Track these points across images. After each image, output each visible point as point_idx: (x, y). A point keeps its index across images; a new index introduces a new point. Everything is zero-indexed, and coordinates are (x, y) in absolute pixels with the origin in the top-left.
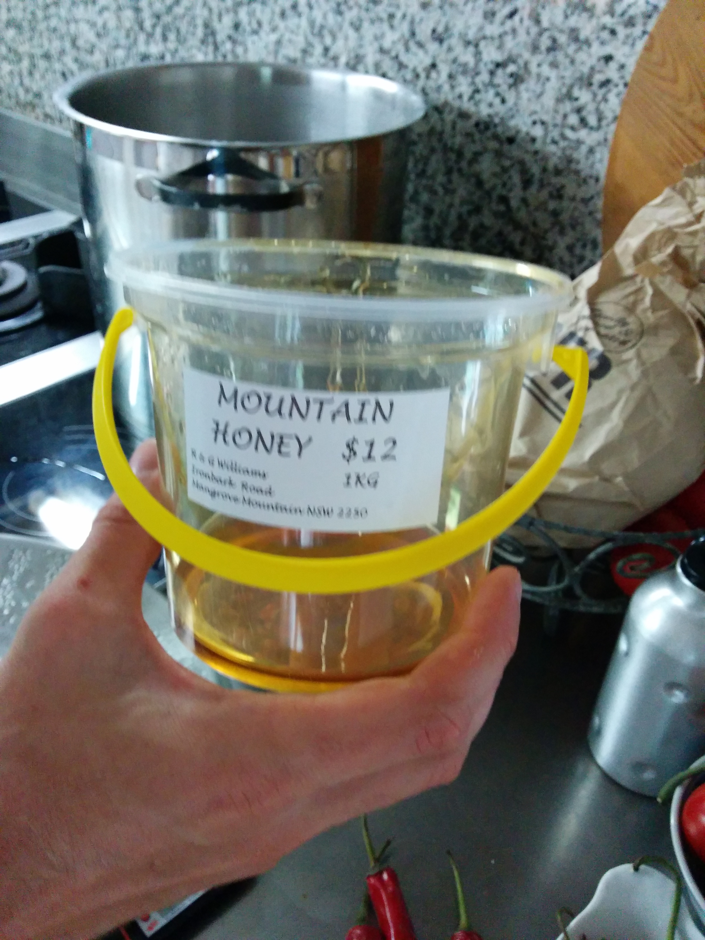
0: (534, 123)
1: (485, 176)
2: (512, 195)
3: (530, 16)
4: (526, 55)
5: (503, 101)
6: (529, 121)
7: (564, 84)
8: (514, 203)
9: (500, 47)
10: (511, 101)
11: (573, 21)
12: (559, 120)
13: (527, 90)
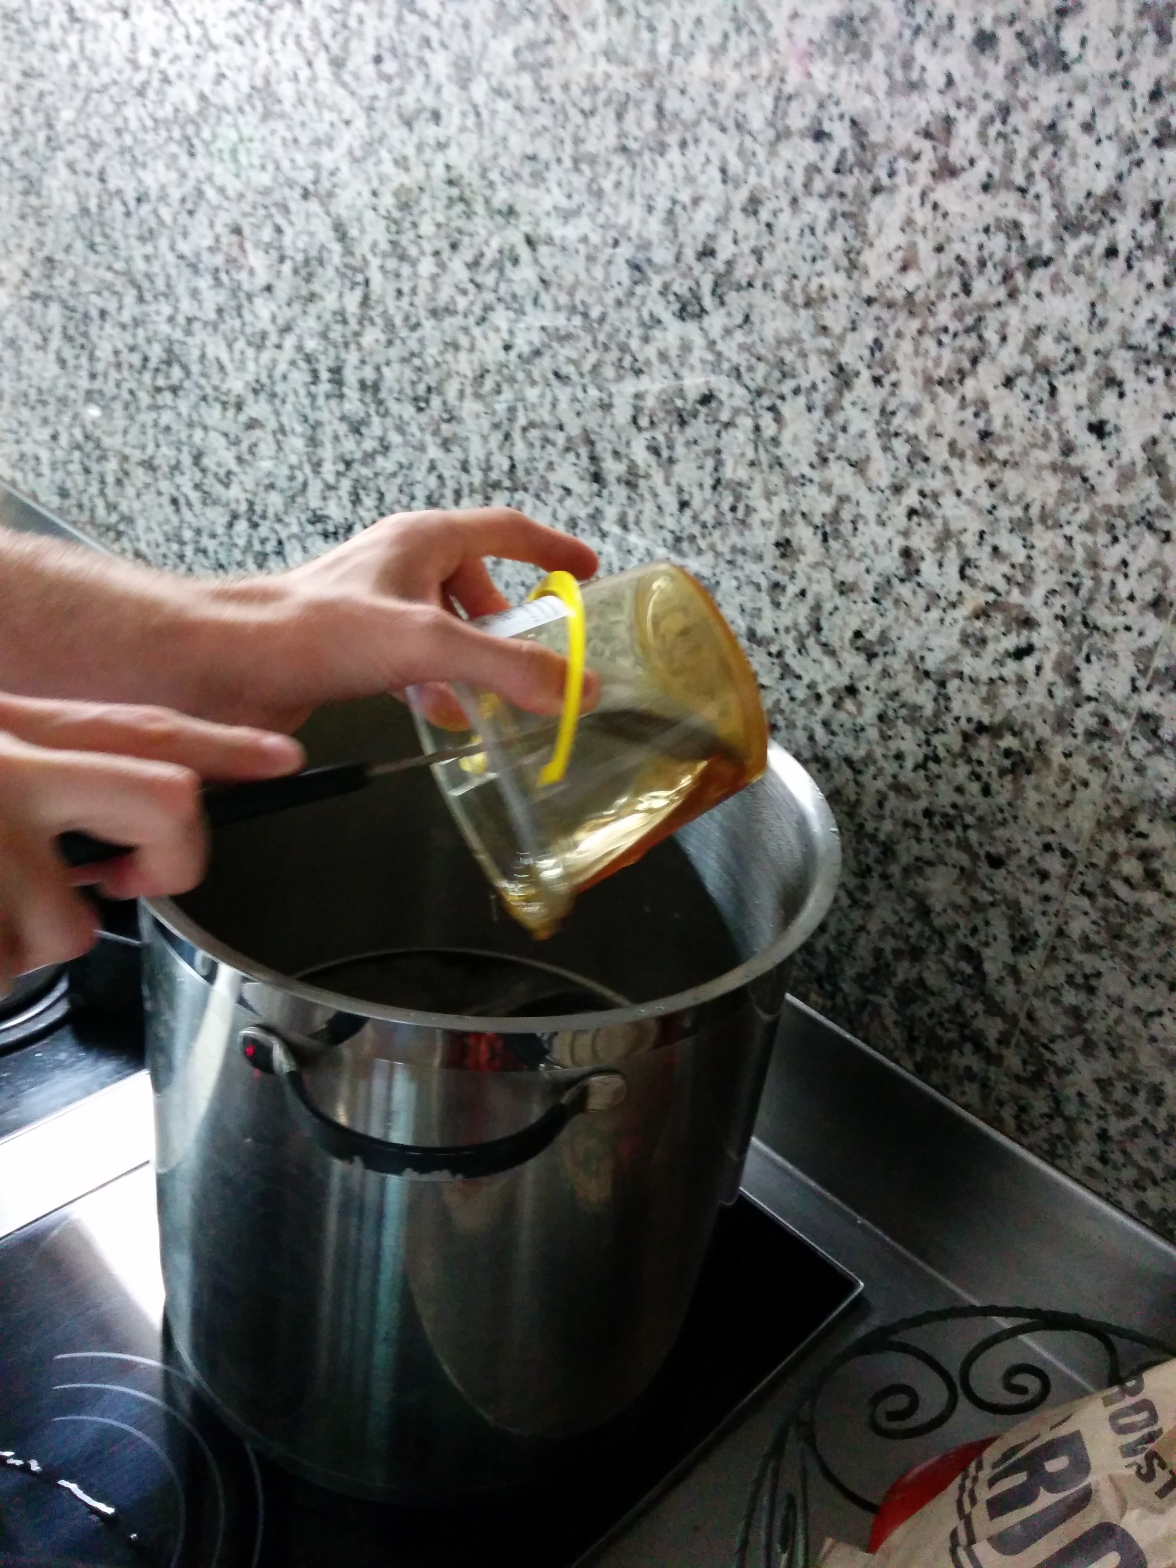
0: (1047, 847)
1: (937, 904)
2: (987, 952)
3: (1058, 666)
4: (1044, 731)
5: (986, 791)
6: (1038, 842)
7: (1117, 802)
8: (992, 969)
9: (989, 700)
10: (1002, 797)
11: (1148, 701)
12: (1101, 858)
13: (1037, 788)
